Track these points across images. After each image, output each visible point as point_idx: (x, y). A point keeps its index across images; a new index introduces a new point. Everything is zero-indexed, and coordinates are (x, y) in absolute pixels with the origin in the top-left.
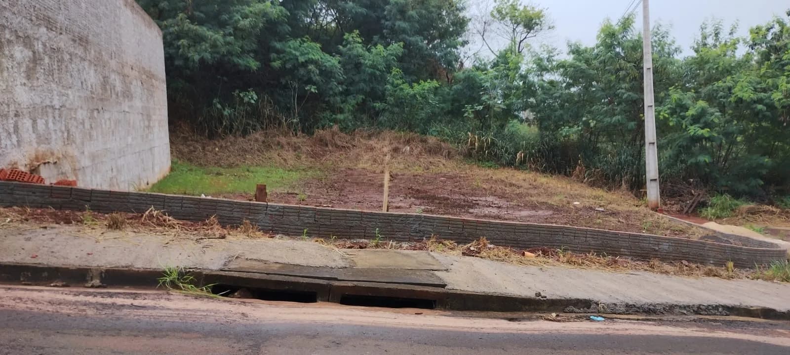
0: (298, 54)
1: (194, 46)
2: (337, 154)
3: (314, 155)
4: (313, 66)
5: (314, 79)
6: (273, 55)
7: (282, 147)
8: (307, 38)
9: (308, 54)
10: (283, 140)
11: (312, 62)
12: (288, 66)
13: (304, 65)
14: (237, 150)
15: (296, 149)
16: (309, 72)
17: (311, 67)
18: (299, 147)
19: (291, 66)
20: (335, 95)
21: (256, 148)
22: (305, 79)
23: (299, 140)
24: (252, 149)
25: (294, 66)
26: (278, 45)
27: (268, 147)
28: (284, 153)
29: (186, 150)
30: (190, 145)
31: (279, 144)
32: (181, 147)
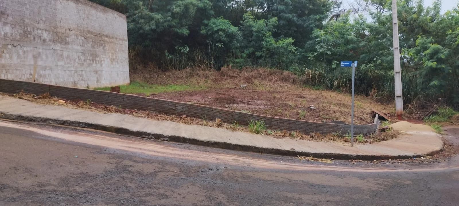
0: (214, 26)
1: (149, 22)
2: (228, 81)
3: (216, 81)
4: (222, 32)
5: (222, 39)
6: (203, 27)
7: (199, 76)
8: (221, 17)
9: (219, 26)
10: (201, 72)
11: (221, 30)
12: (210, 33)
13: (217, 31)
14: (175, 77)
15: (207, 77)
16: (220, 35)
17: (221, 33)
18: (209, 77)
19: (211, 32)
20: (236, 48)
21: (185, 76)
22: (218, 39)
23: (210, 73)
24: (182, 77)
25: (212, 32)
26: (206, 22)
27: (191, 76)
28: (199, 80)
29: (148, 77)
30: (151, 74)
31: (198, 74)
32: (146, 75)
